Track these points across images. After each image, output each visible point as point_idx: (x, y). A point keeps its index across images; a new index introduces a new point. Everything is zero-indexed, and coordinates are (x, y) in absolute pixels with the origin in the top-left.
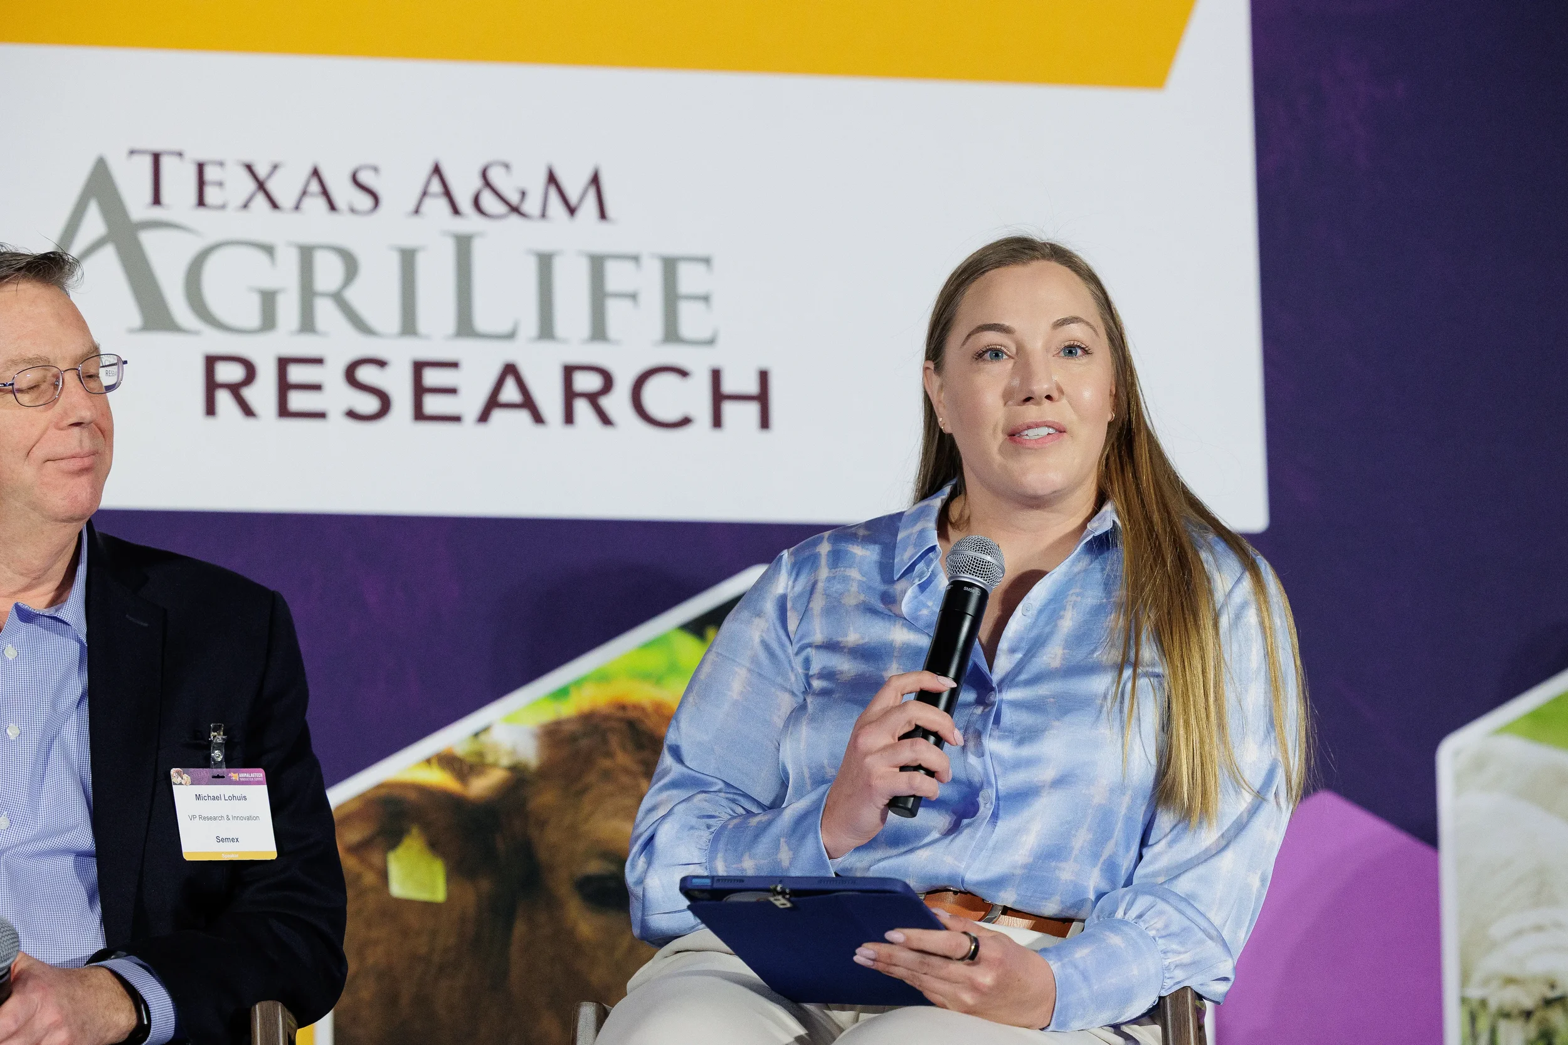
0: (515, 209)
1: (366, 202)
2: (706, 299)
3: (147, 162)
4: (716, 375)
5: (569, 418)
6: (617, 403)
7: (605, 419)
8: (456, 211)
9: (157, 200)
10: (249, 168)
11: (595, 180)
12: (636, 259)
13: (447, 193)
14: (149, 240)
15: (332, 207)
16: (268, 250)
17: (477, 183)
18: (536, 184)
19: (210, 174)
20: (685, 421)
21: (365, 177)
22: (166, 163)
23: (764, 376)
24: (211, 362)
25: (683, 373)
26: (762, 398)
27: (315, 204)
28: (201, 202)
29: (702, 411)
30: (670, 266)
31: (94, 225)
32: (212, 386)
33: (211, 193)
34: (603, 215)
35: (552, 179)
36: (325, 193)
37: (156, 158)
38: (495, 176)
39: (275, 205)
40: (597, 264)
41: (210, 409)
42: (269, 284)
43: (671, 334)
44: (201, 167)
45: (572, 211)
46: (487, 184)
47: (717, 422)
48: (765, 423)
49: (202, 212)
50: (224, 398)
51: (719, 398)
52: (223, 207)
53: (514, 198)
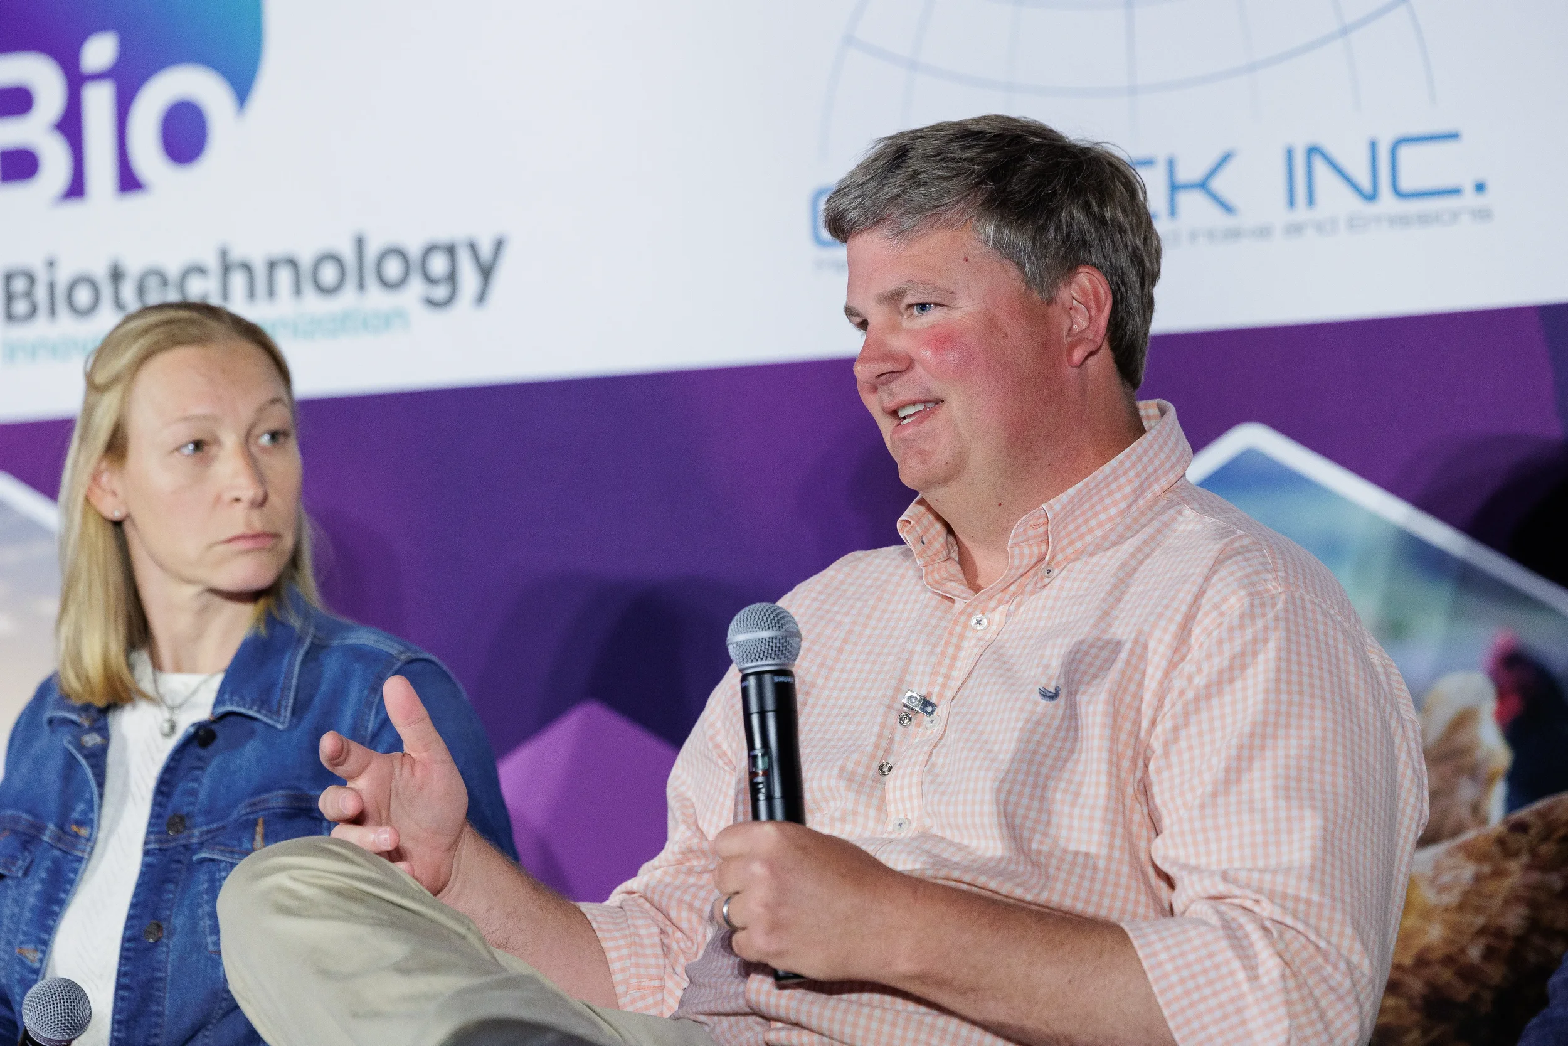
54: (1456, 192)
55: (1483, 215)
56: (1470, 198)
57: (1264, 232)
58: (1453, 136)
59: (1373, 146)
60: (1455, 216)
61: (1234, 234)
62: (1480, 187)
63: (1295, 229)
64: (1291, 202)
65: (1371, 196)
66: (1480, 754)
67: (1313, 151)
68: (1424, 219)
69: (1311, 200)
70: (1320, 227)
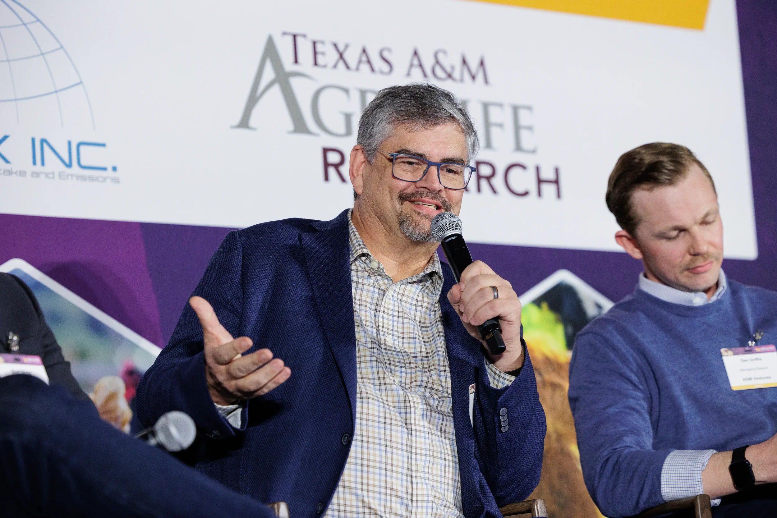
0: (450, 76)
1: (386, 68)
2: (530, 128)
3: (290, 39)
4: (538, 169)
5: (479, 190)
6: (498, 181)
7: (494, 191)
8: (425, 75)
9: (296, 61)
10: (335, 45)
11: (482, 63)
12: (500, 105)
13: (421, 65)
14: (294, 82)
15: (373, 70)
16: (346, 91)
17: (432, 61)
18: (458, 64)
19: (319, 48)
20: (526, 194)
21: (386, 54)
22: (299, 40)
23: (557, 171)
24: (326, 151)
25: (523, 167)
26: (556, 182)
27: (365, 67)
28: (316, 64)
29: (532, 187)
30: (515, 109)
31: (269, 74)
32: (327, 165)
33: (320, 59)
34: (486, 81)
35: (464, 62)
36: (369, 62)
37: (295, 36)
38: (441, 57)
39: (348, 67)
40: (486, 106)
41: (327, 178)
42: (348, 110)
43: (518, 148)
44: (314, 43)
45: (474, 78)
46: (438, 62)
47: (540, 194)
48: (559, 195)
49: (316, 69)
50: (332, 171)
51: (540, 181)
52: (325, 66)
53: (449, 69)
54: (104, 169)
55: (116, 181)
56: (110, 173)
57: (22, 173)
58: (103, 145)
59: (70, 143)
60: (105, 179)
61: (10, 172)
62: (114, 169)
63: (36, 175)
64: (34, 163)
65: (69, 166)
66: (119, 413)
67: (43, 141)
68: (92, 179)
69: (43, 164)
70: (47, 175)
